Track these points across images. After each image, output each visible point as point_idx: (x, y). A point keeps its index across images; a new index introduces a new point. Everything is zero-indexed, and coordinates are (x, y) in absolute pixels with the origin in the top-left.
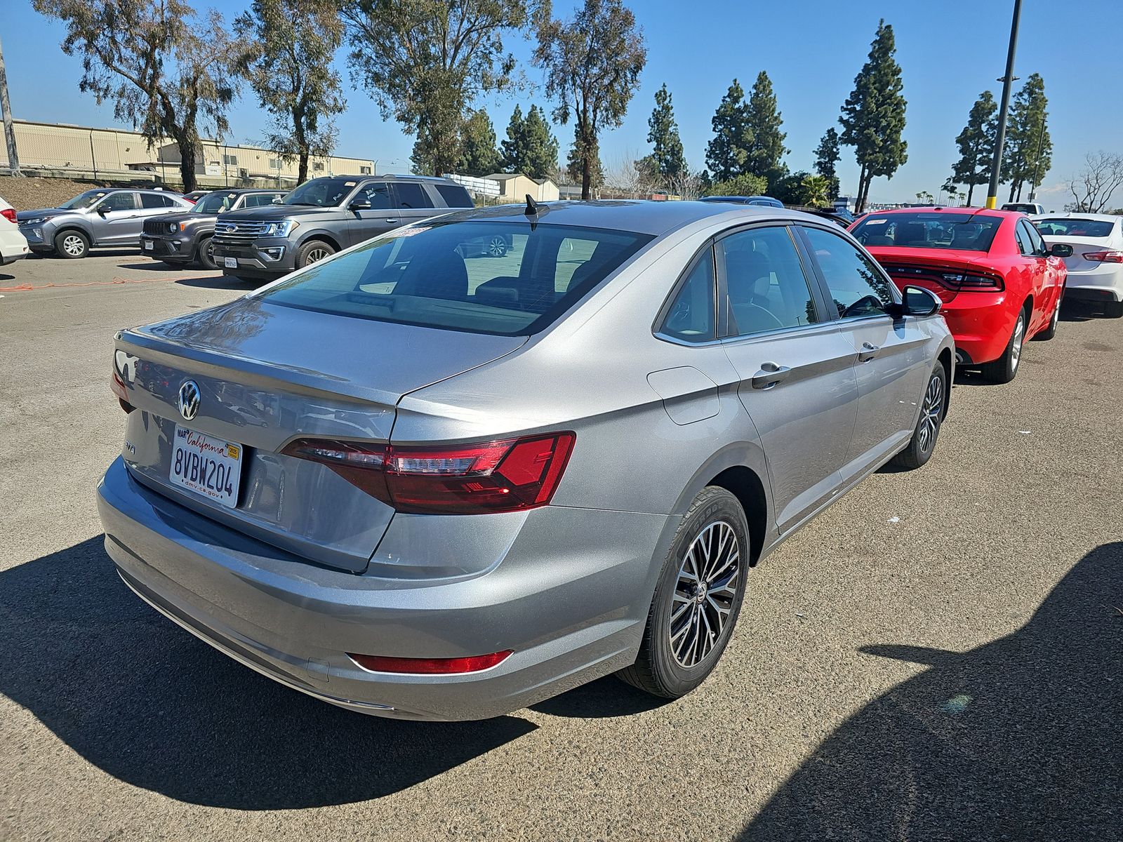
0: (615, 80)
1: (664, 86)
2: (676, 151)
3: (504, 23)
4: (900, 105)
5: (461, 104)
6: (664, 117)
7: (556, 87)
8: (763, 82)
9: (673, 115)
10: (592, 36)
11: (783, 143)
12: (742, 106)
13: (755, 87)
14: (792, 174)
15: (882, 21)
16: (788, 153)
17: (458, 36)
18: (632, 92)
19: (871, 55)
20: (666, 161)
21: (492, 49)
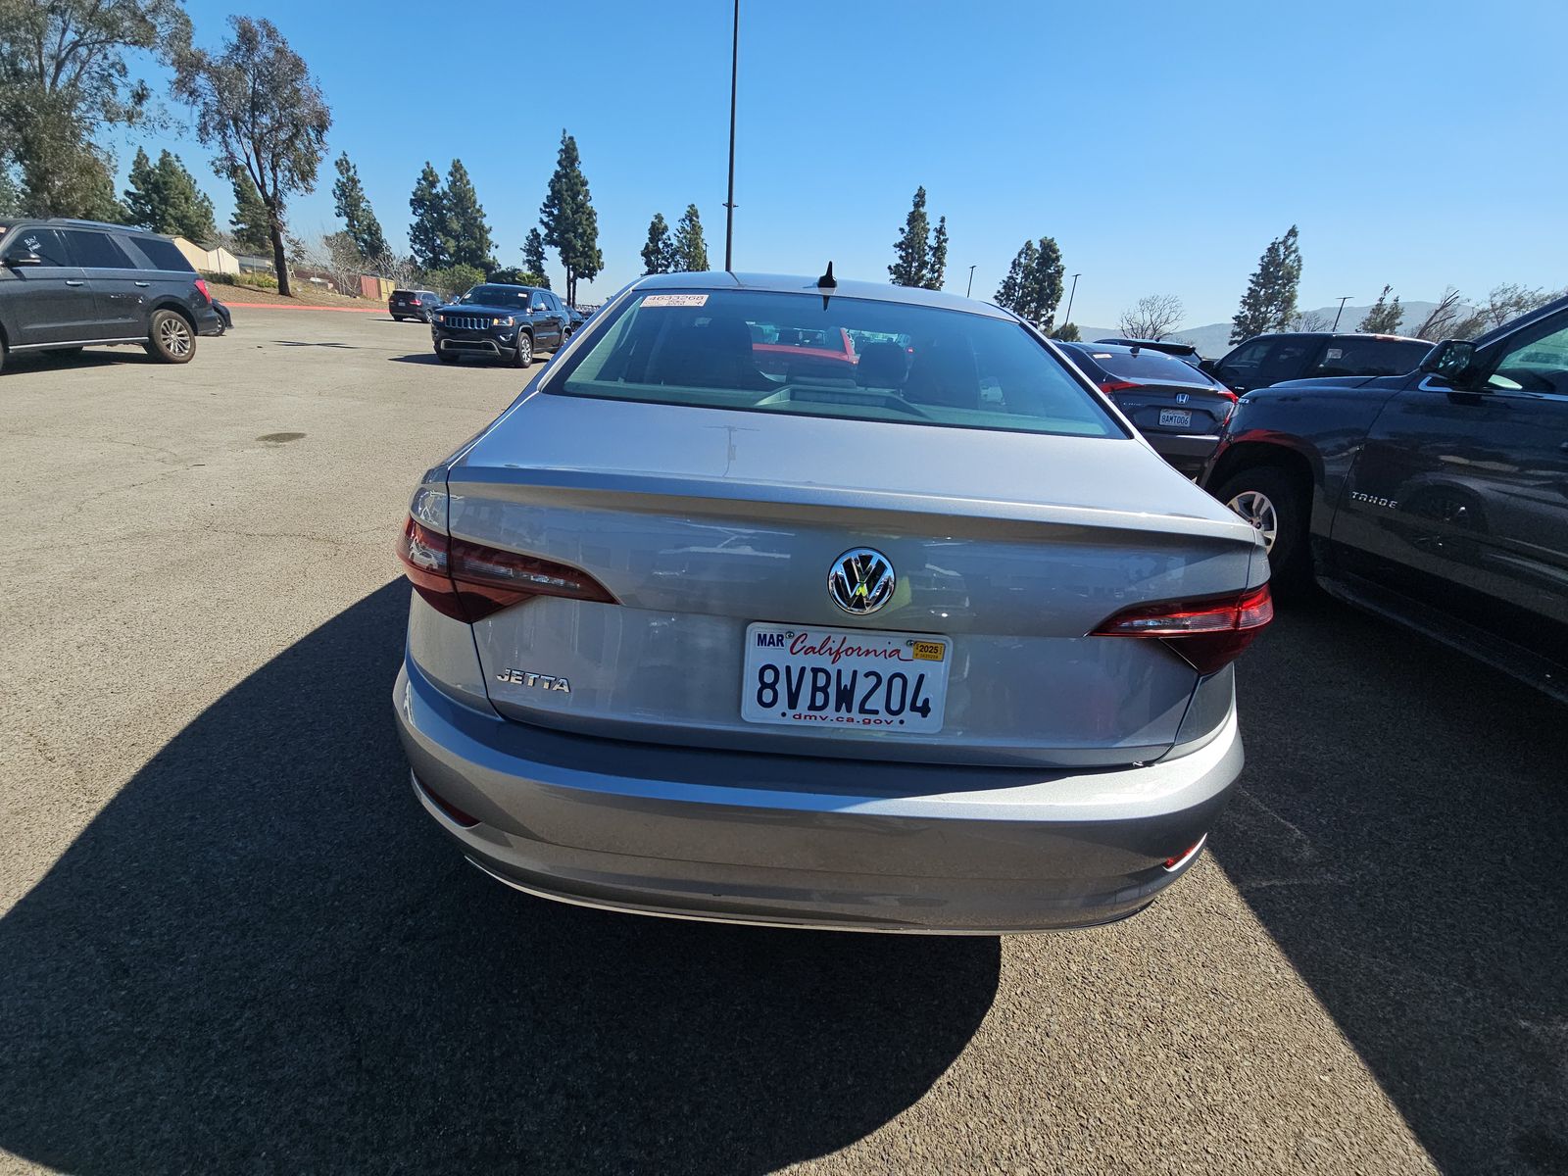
0: (295, 136)
1: (344, 154)
2: (373, 230)
3: (127, 40)
4: (591, 214)
5: (76, 136)
6: (352, 190)
7: (211, 131)
8: (457, 169)
9: (362, 189)
10: (253, 76)
11: (490, 236)
12: (441, 192)
13: (451, 174)
14: (503, 268)
15: (564, 131)
16: (496, 247)
17: (60, 51)
18: (320, 154)
19: (559, 163)
20: (364, 241)
21: (112, 71)
